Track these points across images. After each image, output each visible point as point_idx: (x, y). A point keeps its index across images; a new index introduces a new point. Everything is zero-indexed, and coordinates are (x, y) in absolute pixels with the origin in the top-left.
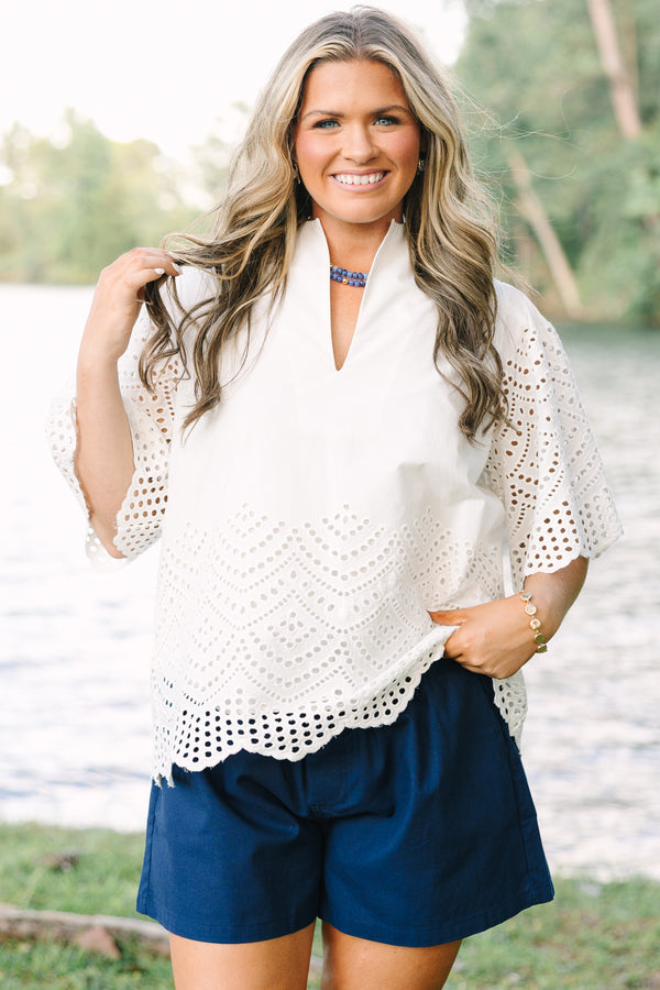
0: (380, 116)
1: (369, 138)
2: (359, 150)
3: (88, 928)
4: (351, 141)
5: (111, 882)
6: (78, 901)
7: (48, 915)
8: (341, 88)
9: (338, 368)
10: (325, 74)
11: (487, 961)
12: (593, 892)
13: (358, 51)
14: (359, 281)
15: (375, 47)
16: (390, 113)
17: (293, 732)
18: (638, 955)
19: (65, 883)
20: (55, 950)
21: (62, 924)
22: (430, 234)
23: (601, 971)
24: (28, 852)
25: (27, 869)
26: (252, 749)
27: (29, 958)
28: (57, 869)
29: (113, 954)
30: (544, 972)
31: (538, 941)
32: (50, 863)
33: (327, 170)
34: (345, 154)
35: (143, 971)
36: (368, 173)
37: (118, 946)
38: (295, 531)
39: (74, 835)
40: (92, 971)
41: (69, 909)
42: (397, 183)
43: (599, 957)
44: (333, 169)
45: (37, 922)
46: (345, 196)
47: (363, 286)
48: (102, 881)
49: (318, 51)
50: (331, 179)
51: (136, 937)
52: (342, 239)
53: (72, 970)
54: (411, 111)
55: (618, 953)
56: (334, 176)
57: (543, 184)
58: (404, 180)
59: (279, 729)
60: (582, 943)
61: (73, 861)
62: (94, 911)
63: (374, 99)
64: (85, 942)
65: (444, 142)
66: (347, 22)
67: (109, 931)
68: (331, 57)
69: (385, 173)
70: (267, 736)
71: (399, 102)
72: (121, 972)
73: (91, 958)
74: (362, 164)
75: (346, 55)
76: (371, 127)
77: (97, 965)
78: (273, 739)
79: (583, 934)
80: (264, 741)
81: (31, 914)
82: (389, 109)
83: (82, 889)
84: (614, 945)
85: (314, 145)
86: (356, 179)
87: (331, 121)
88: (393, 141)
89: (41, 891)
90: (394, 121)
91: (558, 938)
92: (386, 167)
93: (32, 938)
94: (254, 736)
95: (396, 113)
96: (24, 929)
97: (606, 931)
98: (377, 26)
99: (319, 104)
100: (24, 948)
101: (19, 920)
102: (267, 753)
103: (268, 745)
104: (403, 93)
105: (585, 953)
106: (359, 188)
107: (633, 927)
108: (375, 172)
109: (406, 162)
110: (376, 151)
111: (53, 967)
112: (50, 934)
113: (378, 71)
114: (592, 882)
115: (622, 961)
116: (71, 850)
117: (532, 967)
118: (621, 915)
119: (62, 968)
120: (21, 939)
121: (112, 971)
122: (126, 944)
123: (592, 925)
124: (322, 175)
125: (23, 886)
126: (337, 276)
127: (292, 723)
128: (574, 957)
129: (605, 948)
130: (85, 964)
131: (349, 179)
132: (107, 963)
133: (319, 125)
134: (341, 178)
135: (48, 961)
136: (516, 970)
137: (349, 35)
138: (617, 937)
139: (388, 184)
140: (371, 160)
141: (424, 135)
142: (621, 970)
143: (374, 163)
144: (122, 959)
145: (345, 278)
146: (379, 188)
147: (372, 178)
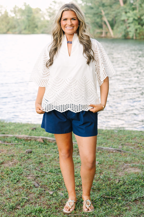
0: (72, 19)
1: (71, 22)
3: (39, 138)
4: (68, 22)
5: (41, 132)
6: (36, 135)
8: (68, 15)
9: (70, 56)
10: (65, 13)
11: (100, 142)
12: (117, 131)
13: (70, 9)
14: (71, 43)
15: (72, 9)
17: (62, 108)
18: (123, 140)
19: (34, 132)
20: (34, 142)
22: (80, 37)
23: (118, 143)
24: (28, 128)
25: (28, 130)
26: (56, 109)
27: (30, 143)
28: (33, 130)
29: (43, 142)
30: (109, 143)
31: (108, 139)
33: (65, 26)
34: (67, 24)
35: (48, 144)
36: (71, 27)
37: (43, 141)
38: (64, 80)
39: (35, 125)
40: (40, 144)
41: (35, 136)
42: (75, 28)
43: (117, 141)
44: (66, 26)
45: (31, 137)
46: (68, 30)
48: (40, 132)
49: (64, 9)
50: (66, 28)
51: (46, 139)
52: (68, 37)
53: (37, 144)
54: (77, 18)
55: (120, 140)
56: (66, 27)
58: (76, 28)
59: (60, 107)
60: (115, 139)
61: (35, 129)
62: (39, 136)
63: (72, 16)
64: (38, 140)
65: (82, 22)
66: (68, 5)
67: (42, 138)
68: (66, 10)
69: (73, 27)
70: (58, 108)
71: (75, 17)
72: (44, 145)
73: (39, 143)
74: (70, 26)
75: (68, 10)
77: (41, 144)
79: (115, 138)
80: (57, 109)
82: (74, 18)
83: (37, 133)
84: (120, 139)
85: (63, 23)
86: (69, 28)
87: (66, 19)
89: (31, 133)
90: (75, 19)
91: (111, 138)
93: (30, 140)
94: (56, 108)
96: (29, 138)
97: (118, 137)
98: (72, 6)
99: (64, 17)
102: (57, 110)
103: (58, 109)
104: (76, 16)
105: (115, 140)
106: (70, 29)
107: (123, 137)
108: (72, 27)
109: (76, 25)
111: (34, 144)
112: (33, 139)
113: (72, 12)
116: (34, 127)
117: (107, 143)
118: (121, 135)
119: (35, 144)
120: (28, 140)
122: (45, 140)
123: (116, 136)
125: (28, 133)
126: (68, 42)
128: (114, 141)
129: (118, 140)
130: (39, 144)
132: (42, 143)
133: (64, 20)
135: (33, 143)
136: (105, 143)
137: (68, 7)
138: (120, 138)
139: (74, 29)
140: (71, 25)
141: (79, 21)
142: (121, 143)
144: (44, 143)
145: (69, 43)
147: (71, 28)
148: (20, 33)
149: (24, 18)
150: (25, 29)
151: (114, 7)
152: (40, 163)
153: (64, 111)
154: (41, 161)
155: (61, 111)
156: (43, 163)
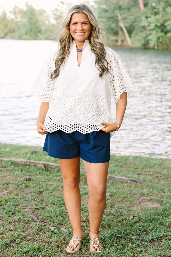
2: (80, 29)
3: (39, 163)
4: (79, 27)
5: (43, 156)
6: (37, 159)
7: (32, 161)
8: (78, 18)
9: (79, 67)
10: (75, 15)
11: (112, 170)
12: (132, 158)
13: (80, 12)
14: (81, 51)
15: (83, 11)
16: (86, 22)
18: (140, 169)
19: (34, 156)
20: (33, 167)
21: (34, 162)
23: (133, 172)
24: (26, 150)
25: (27, 153)
27: (29, 169)
28: (32, 153)
29: (44, 168)
30: (122, 172)
31: (121, 167)
32: (31, 152)
33: (75, 31)
34: (78, 29)
35: (50, 171)
37: (45, 166)
38: (72, 95)
39: (35, 147)
40: (40, 171)
41: (35, 160)
42: (87, 34)
43: (133, 169)
46: (78, 36)
47: (82, 52)
48: (41, 156)
49: (74, 12)
50: (75, 33)
51: (48, 165)
52: (78, 44)
53: (37, 171)
54: (89, 22)
55: (136, 169)
56: (76, 33)
57: (124, 19)
58: (88, 34)
60: (129, 167)
61: (35, 152)
62: (40, 160)
63: (83, 20)
64: (39, 166)
65: (95, 27)
66: (79, 6)
67: (43, 164)
68: (76, 13)
73: (40, 169)
75: (78, 12)
76: (82, 25)
78: (65, 129)
79: (130, 165)
81: (29, 161)
82: (85, 22)
83: (37, 157)
84: (135, 167)
85: (73, 27)
86: (80, 33)
87: (76, 23)
88: (86, 27)
89: (30, 157)
90: (86, 24)
91: (125, 166)
92: (85, 32)
93: (29, 165)
95: (87, 22)
97: (134, 165)
98: (84, 7)
100: (28, 167)
101: (27, 162)
102: (63, 131)
104: (88, 19)
105: (130, 169)
106: (80, 35)
107: (139, 164)
108: (83, 32)
109: (88, 31)
110: (83, 29)
111: (33, 170)
112: (32, 164)
113: (84, 15)
114: (131, 156)
115: (137, 170)
116: (34, 150)
117: (120, 171)
118: (137, 162)
119: (35, 170)
120: (27, 165)
121: (44, 171)
122: (46, 166)
123: (132, 164)
124: (74, 32)
125: (27, 156)
126: (78, 51)
127: (68, 127)
128: (128, 169)
131: (78, 33)
133: (74, 24)
134: (77, 33)
135: (32, 169)
136: (117, 171)
137: (79, 9)
140: (82, 30)
141: (92, 26)
142: (137, 172)
143: (83, 30)
144: (46, 169)
145: (79, 51)
146: (84, 35)
147: (82, 33)
148: (20, 38)
149: (25, 20)
150: (26, 34)
151: (133, 10)
152: (41, 193)
153: (71, 132)
154: (41, 190)
155: (68, 131)
156: (44, 193)
